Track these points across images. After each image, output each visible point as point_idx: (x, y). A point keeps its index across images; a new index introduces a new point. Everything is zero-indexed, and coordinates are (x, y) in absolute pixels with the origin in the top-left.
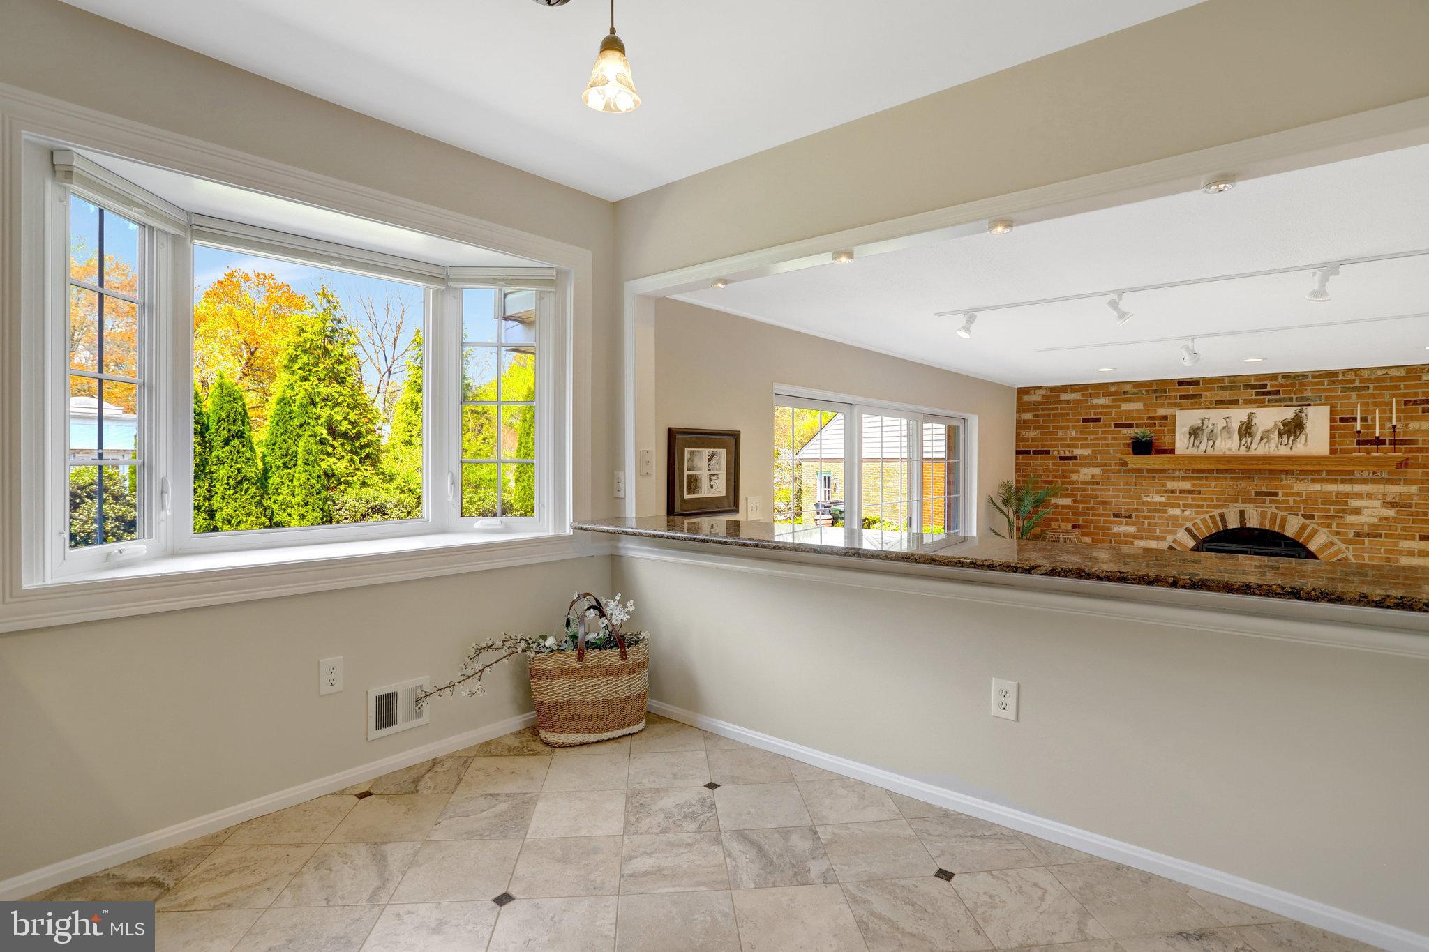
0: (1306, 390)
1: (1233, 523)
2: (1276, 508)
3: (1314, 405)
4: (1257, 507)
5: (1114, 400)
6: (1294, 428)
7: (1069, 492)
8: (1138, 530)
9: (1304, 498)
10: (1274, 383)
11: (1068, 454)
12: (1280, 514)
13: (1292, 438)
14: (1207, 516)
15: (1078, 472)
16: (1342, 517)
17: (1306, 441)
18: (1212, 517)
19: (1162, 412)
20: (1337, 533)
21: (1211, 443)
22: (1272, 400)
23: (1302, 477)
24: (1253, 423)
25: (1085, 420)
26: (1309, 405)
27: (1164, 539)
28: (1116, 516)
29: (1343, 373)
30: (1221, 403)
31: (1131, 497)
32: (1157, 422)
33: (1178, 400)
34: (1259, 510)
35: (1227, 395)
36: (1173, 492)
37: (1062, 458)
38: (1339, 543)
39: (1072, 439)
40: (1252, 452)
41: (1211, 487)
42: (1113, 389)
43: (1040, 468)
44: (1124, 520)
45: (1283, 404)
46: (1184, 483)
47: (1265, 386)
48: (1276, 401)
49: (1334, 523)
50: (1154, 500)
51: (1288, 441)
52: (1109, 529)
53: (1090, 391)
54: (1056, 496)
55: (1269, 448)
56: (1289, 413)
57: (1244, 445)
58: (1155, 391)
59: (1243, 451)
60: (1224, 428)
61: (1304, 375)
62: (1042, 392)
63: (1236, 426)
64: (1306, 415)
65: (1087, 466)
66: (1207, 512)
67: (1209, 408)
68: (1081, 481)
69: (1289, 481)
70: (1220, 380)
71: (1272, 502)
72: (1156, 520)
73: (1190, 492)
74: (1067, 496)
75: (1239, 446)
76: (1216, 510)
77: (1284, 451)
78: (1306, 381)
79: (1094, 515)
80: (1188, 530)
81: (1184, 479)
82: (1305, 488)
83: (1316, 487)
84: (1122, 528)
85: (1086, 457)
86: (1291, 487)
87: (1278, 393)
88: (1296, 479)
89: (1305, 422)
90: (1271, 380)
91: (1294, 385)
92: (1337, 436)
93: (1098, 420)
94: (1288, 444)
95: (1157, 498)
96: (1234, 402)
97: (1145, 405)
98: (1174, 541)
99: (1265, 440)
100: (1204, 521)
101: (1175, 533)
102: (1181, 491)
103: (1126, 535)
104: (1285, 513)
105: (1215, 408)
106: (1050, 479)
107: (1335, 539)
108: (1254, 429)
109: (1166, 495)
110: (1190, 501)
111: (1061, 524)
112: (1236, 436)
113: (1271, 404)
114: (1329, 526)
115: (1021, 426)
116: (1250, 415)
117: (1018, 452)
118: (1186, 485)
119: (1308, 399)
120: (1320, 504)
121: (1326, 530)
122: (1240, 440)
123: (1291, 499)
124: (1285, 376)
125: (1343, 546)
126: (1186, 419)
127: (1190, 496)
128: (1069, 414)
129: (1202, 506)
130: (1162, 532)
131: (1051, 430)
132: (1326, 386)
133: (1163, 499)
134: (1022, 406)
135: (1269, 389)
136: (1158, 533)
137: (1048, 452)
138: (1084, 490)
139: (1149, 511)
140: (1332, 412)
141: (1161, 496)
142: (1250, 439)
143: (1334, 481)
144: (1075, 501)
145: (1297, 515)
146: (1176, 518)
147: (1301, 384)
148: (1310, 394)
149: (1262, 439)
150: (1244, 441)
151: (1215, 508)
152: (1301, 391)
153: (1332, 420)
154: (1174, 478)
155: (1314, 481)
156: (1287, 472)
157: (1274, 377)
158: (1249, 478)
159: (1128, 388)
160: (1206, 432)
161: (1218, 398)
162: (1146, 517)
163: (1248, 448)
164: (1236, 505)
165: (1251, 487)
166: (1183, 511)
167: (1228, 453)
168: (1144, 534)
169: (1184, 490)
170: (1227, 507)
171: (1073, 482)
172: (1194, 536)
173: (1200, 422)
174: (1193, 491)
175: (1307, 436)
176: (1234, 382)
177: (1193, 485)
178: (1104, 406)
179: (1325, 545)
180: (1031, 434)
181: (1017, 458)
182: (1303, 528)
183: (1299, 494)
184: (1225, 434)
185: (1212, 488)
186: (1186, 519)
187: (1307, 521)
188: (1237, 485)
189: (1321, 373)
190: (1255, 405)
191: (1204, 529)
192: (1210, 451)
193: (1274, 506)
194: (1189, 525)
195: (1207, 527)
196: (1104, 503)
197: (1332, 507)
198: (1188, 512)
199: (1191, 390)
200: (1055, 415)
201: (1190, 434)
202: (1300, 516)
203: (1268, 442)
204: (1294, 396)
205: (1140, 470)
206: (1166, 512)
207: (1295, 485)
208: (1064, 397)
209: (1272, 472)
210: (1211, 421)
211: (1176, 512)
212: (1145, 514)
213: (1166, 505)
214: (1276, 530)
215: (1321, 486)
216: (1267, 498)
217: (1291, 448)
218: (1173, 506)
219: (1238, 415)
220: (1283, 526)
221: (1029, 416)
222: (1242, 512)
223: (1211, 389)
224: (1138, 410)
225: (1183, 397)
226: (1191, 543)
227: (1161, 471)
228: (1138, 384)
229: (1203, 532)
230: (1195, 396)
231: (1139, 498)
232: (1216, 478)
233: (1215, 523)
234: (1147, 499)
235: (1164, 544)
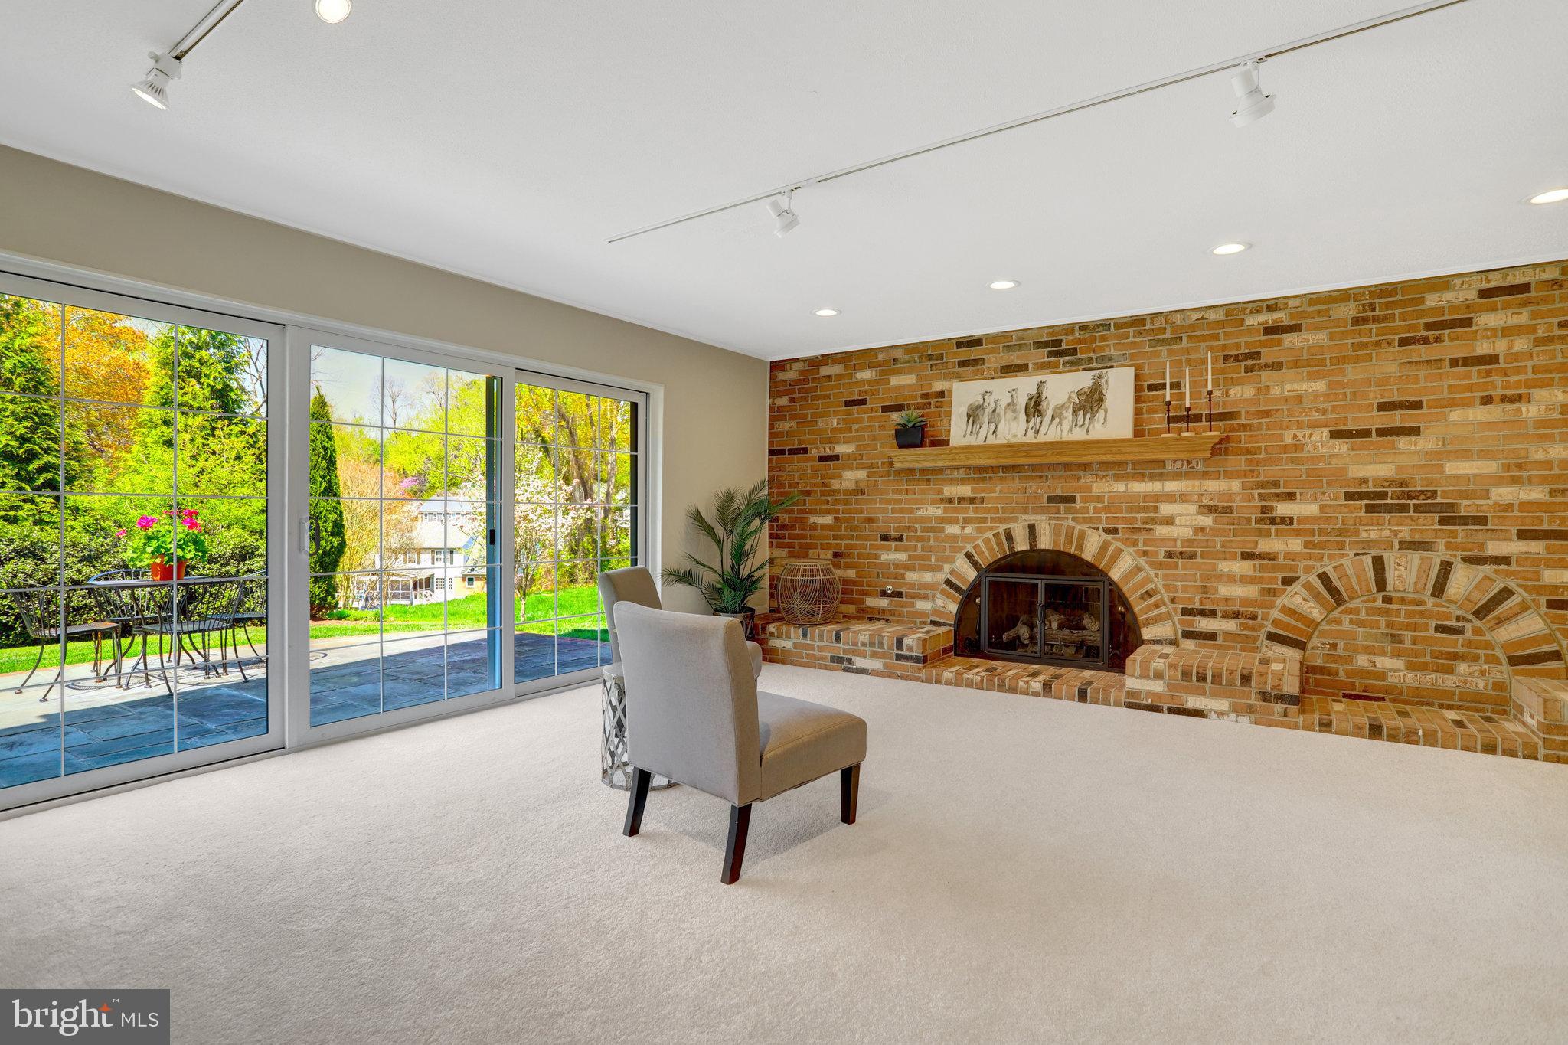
0: (1107, 345)
1: (1022, 545)
2: (1074, 519)
3: (1118, 367)
4: (1050, 518)
5: (882, 373)
6: (1091, 401)
7: (829, 506)
8: (910, 557)
9: (1106, 504)
10: (1070, 338)
11: (828, 452)
12: (1079, 527)
13: (1089, 416)
14: (989, 535)
15: (840, 477)
16: (1151, 530)
17: (1105, 419)
18: (996, 536)
19: (938, 386)
20: (1145, 553)
21: (993, 427)
22: (1068, 362)
23: (1103, 473)
24: (1043, 397)
25: (848, 403)
26: (1112, 367)
27: (940, 569)
28: (885, 538)
29: (1151, 319)
30: (1008, 370)
31: (901, 511)
32: (933, 401)
33: (957, 369)
34: (1053, 522)
35: (1014, 358)
36: (950, 501)
37: (822, 459)
38: (1147, 567)
39: (834, 430)
40: (1041, 438)
41: (998, 490)
42: (881, 357)
43: (797, 474)
44: (894, 544)
45: (1081, 367)
46: (964, 487)
47: (1058, 343)
48: (1073, 363)
49: (1141, 538)
50: (929, 513)
51: (1084, 421)
52: (877, 557)
53: (854, 362)
54: (813, 512)
55: (1062, 431)
56: (1083, 380)
57: (1032, 429)
58: (930, 357)
59: (1030, 438)
60: (1009, 405)
61: (1104, 325)
62: (798, 366)
63: (1022, 401)
64: (1107, 381)
65: (851, 468)
66: (991, 529)
67: (993, 378)
68: (844, 491)
69: (1086, 479)
70: (1006, 336)
71: (1068, 511)
72: (931, 543)
73: (972, 500)
74: (827, 512)
75: (1026, 431)
76: (1001, 525)
77: (1079, 435)
78: (1108, 332)
79: (858, 538)
80: (969, 556)
81: (963, 481)
82: (1107, 489)
83: (1120, 487)
84: (892, 556)
85: (849, 456)
86: (1090, 489)
87: (1074, 351)
88: (1097, 475)
89: (1104, 392)
90: (1066, 334)
91: (1093, 340)
92: (1144, 411)
93: (863, 402)
94: (1084, 424)
95: (933, 511)
96: (1022, 368)
97: (919, 377)
98: (952, 572)
99: (1057, 420)
100: (987, 541)
101: (952, 560)
102: (961, 500)
103: (897, 565)
104: (1084, 527)
105: (1001, 377)
106: (808, 488)
107: (1142, 561)
108: (1044, 404)
109: (942, 506)
110: (971, 514)
111: (822, 552)
112: (1022, 416)
113: (1067, 369)
114: (1135, 543)
115: (776, 415)
116: (1041, 384)
117: (771, 452)
118: (966, 490)
119: (1110, 359)
120: (1124, 511)
121: (1131, 549)
122: (1028, 421)
123: (1091, 506)
124: (1083, 327)
125: (1152, 572)
126: (964, 393)
127: (971, 506)
128: (829, 396)
129: (984, 520)
130: (937, 560)
131: (809, 419)
132: (1131, 340)
133: (939, 512)
134: (776, 389)
135: (1064, 346)
136: (933, 561)
137: (805, 451)
138: (846, 503)
139: (924, 530)
140: (1137, 377)
141: (937, 508)
142: (1039, 419)
143: (1142, 477)
144: (836, 519)
145: (1098, 529)
146: (954, 538)
147: (1103, 338)
148: (1113, 352)
149: (1053, 419)
150: (1031, 424)
151: (1000, 523)
152: (1102, 348)
153: (1138, 388)
154: (952, 481)
155: (1118, 478)
156: (1086, 466)
157: (1069, 329)
158: (1041, 477)
159: (898, 354)
160: (988, 411)
161: (1004, 363)
162: (920, 539)
163: (1037, 432)
164: (1025, 517)
165: (1041, 489)
166: (963, 528)
167: (1014, 441)
168: (916, 563)
169: (964, 499)
170: (1014, 520)
171: (834, 492)
172: (975, 564)
173: (980, 398)
174: (975, 498)
175: (1106, 412)
176: (1023, 339)
177: (974, 490)
178: (870, 382)
179: (1130, 572)
180: (786, 426)
181: (770, 461)
182: (1104, 547)
183: (1099, 499)
184: (1010, 414)
185: (996, 495)
186: (967, 539)
187: (1109, 537)
188: (1026, 488)
189: (1125, 320)
190: (1048, 371)
191: (987, 554)
192: (991, 440)
193: (1071, 516)
194: (969, 548)
195: (991, 550)
196: (870, 520)
197: (1139, 516)
198: (968, 530)
199: (973, 353)
200: (814, 398)
201: (969, 416)
202: (1101, 529)
203: (1060, 423)
204: (1093, 355)
205: (911, 471)
206: (942, 530)
207: (1095, 484)
208: (825, 371)
209: (1067, 466)
210: (995, 397)
211: (953, 530)
212: (919, 534)
213: (942, 520)
214: (1072, 551)
215: (1127, 486)
216: (1062, 506)
217: (1088, 431)
218: (954, 521)
219: (1025, 385)
220: (1080, 547)
221: (783, 401)
222: (1032, 528)
223: (996, 351)
224: (910, 386)
225: (963, 364)
226: (971, 574)
227: (937, 471)
228: (910, 349)
229: (986, 558)
230: (976, 362)
231: (912, 511)
232: (1001, 478)
233: (999, 544)
234: (920, 513)
235: (940, 577)
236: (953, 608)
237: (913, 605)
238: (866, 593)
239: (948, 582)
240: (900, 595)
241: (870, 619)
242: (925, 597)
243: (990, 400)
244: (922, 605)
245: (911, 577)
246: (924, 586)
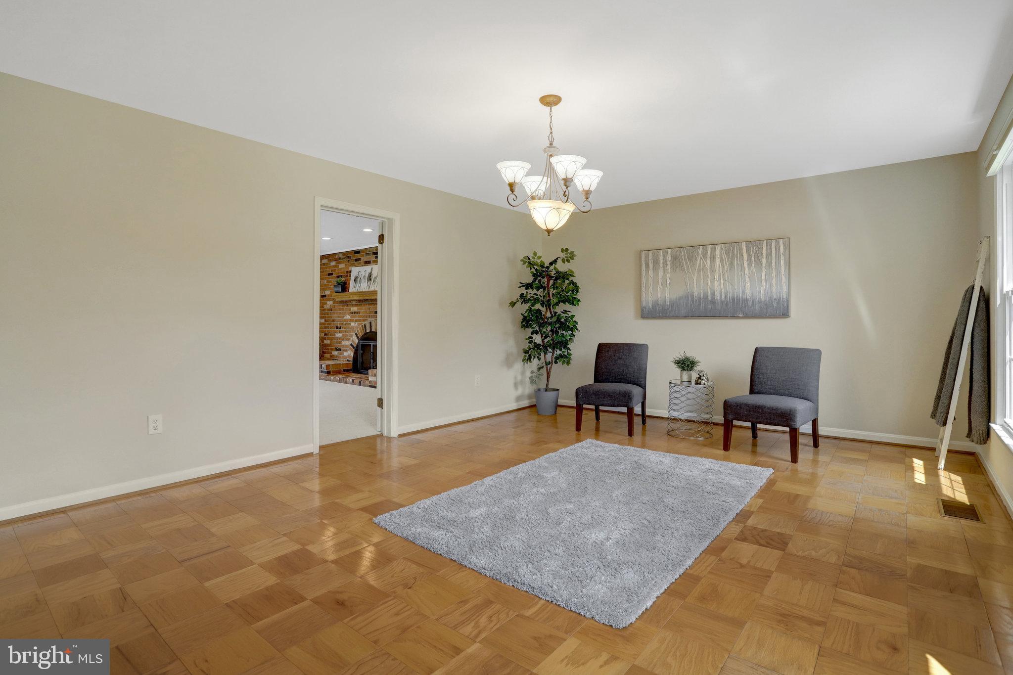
1: (369, 330)
5: (337, 263)
8: (343, 335)
11: (324, 293)
14: (360, 326)
15: (326, 303)
18: (363, 327)
19: (350, 270)
21: (360, 285)
24: (372, 273)
27: (350, 339)
28: (337, 328)
31: (341, 317)
32: (348, 274)
33: (354, 262)
34: (376, 321)
36: (352, 313)
39: (326, 285)
40: (370, 289)
42: (336, 257)
44: (339, 330)
46: (355, 308)
53: (331, 258)
57: (369, 286)
58: (348, 257)
59: (367, 290)
60: (364, 276)
63: (367, 275)
65: (329, 300)
66: (361, 324)
67: (362, 266)
70: (366, 250)
72: (348, 329)
73: (357, 313)
74: (323, 317)
75: (367, 286)
76: (364, 322)
79: (331, 328)
80: (356, 334)
81: (353, 305)
84: (339, 335)
85: (329, 295)
93: (332, 274)
95: (348, 317)
97: (345, 265)
98: (352, 341)
99: (374, 282)
100: (360, 328)
101: (352, 336)
103: (340, 338)
105: (364, 266)
108: (372, 277)
109: (350, 315)
110: (357, 318)
112: (367, 281)
116: (371, 269)
118: (355, 309)
122: (368, 283)
126: (355, 271)
127: (356, 315)
129: (360, 320)
133: (350, 317)
136: (348, 337)
138: (328, 313)
139: (346, 324)
142: (370, 282)
144: (325, 320)
146: (353, 328)
154: (351, 305)
158: (373, 304)
159: (341, 256)
160: (359, 278)
161: (362, 261)
162: (345, 328)
164: (369, 319)
167: (364, 290)
168: (344, 337)
169: (355, 312)
170: (366, 320)
171: (324, 309)
172: (358, 337)
173: (358, 273)
177: (357, 309)
178: (334, 266)
184: (364, 280)
185: (364, 310)
186: (356, 327)
188: (370, 308)
192: (359, 291)
194: (356, 331)
195: (361, 332)
196: (333, 320)
198: (356, 324)
199: (358, 256)
201: (354, 280)
205: (342, 302)
206: (350, 324)
208: (323, 261)
210: (361, 273)
211: (353, 324)
212: (345, 326)
213: (351, 320)
218: (353, 321)
219: (369, 269)
222: (370, 323)
223: (363, 256)
224: (344, 268)
225: (356, 260)
226: (357, 341)
227: (349, 301)
228: (344, 253)
229: (360, 335)
230: (359, 259)
231: (343, 317)
232: (364, 305)
233: (363, 330)
234: (345, 318)
235: (350, 342)
236: (352, 354)
237: (343, 354)
238: (332, 350)
239: (351, 345)
240: (340, 350)
241: (333, 360)
242: (346, 351)
243: (360, 274)
244: (346, 354)
245: (343, 343)
246: (346, 346)
